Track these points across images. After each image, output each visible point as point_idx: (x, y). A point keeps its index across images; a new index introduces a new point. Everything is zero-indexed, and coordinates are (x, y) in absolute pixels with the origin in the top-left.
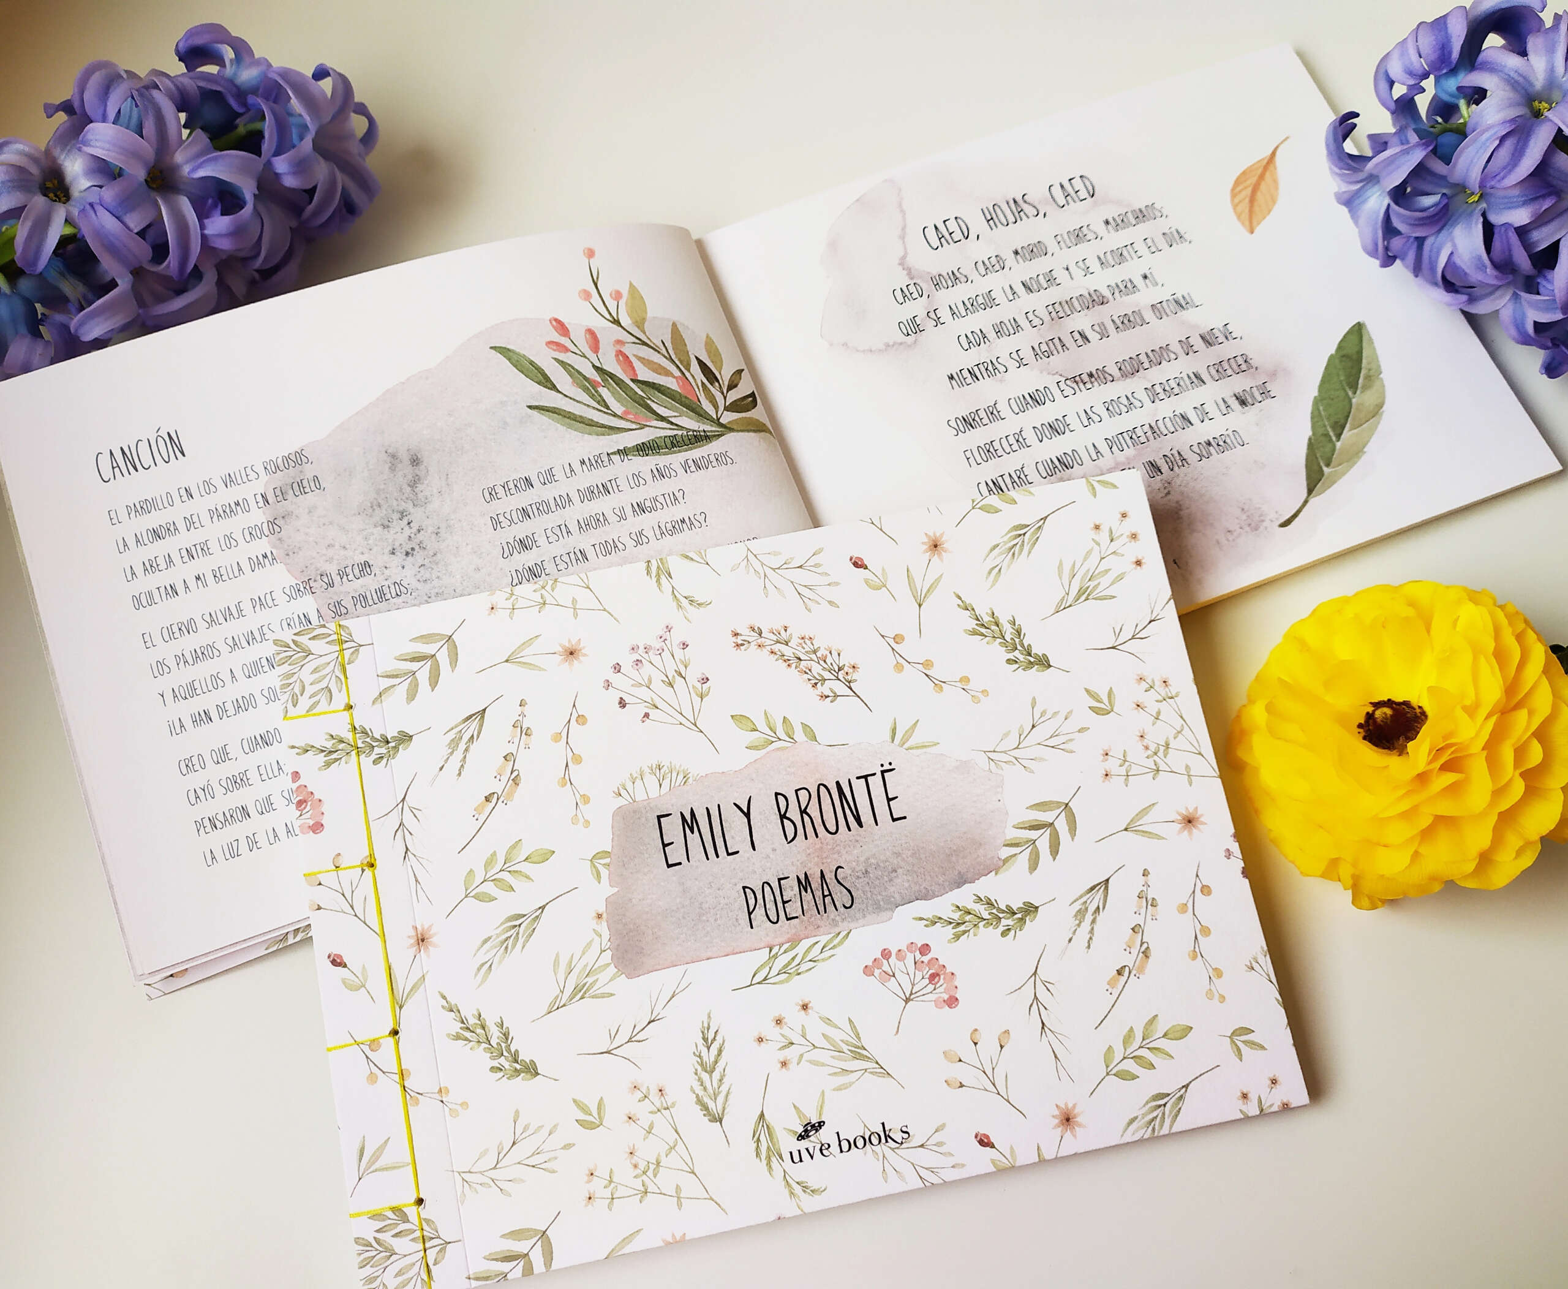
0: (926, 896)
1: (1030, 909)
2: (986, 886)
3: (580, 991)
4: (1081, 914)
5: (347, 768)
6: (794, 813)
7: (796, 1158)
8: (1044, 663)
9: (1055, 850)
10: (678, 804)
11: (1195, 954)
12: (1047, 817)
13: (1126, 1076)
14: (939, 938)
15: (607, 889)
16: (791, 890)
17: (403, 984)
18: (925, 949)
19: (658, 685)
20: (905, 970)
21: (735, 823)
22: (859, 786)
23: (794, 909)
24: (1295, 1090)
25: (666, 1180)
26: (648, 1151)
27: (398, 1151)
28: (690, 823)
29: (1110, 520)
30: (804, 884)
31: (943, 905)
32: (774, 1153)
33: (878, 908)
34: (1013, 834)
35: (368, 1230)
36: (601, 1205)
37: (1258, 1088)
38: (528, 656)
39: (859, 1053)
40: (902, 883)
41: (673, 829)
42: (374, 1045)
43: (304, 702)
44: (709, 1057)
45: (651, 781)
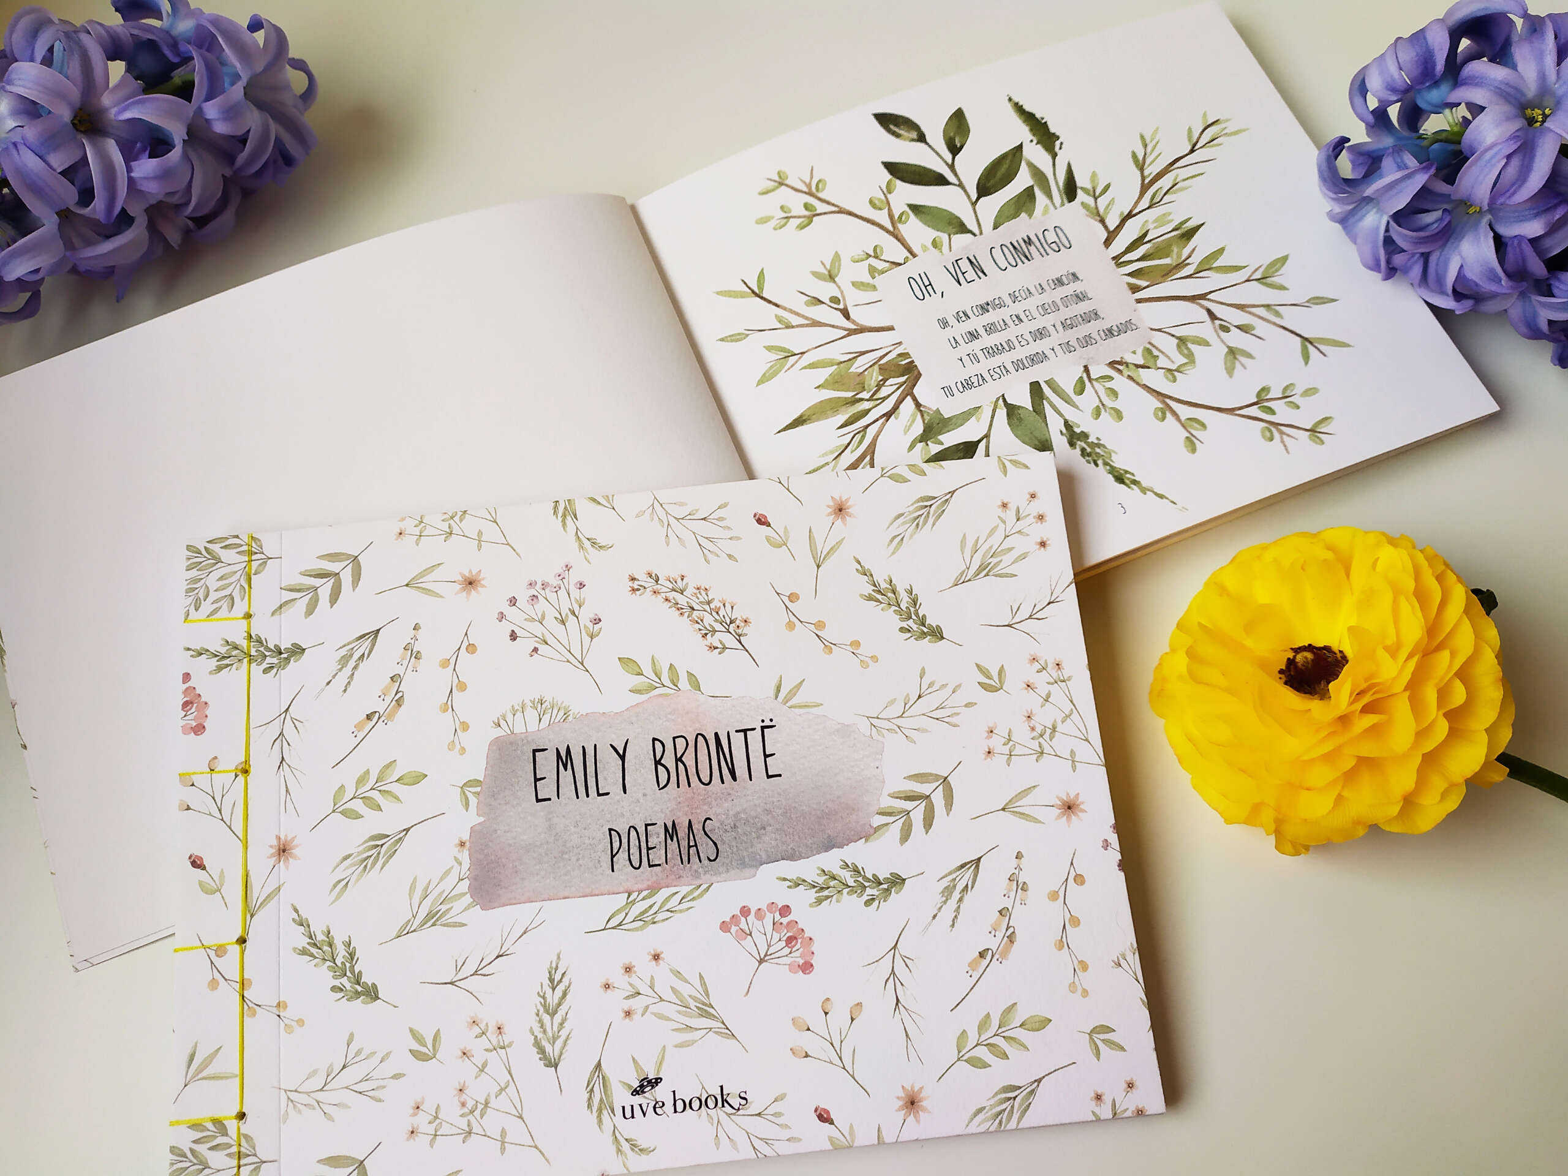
0: (792, 857)
1: (897, 881)
2: (854, 853)
3: (433, 918)
4: (948, 891)
5: (236, 675)
6: (669, 761)
7: (629, 1114)
8: (937, 634)
9: (928, 823)
10: (556, 741)
11: (1061, 944)
12: (925, 789)
13: (978, 1064)
14: (801, 900)
15: (473, 818)
16: (657, 837)
17: (258, 892)
18: (785, 910)
19: (551, 622)
20: (762, 930)
21: (610, 764)
22: (738, 740)
23: (657, 856)
24: (1151, 1094)
25: (492, 1123)
26: (477, 1091)
27: (227, 1062)
28: (564, 759)
29: (1018, 499)
30: (671, 832)
31: (808, 868)
32: (606, 1106)
33: (743, 864)
34: (887, 802)
35: (185, 1139)
36: (423, 1140)
37: (1114, 1091)
38: (428, 582)
39: (705, 1010)
40: (769, 841)
41: (547, 764)
42: (220, 951)
43: (207, 607)
44: (553, 998)
45: (532, 715)
